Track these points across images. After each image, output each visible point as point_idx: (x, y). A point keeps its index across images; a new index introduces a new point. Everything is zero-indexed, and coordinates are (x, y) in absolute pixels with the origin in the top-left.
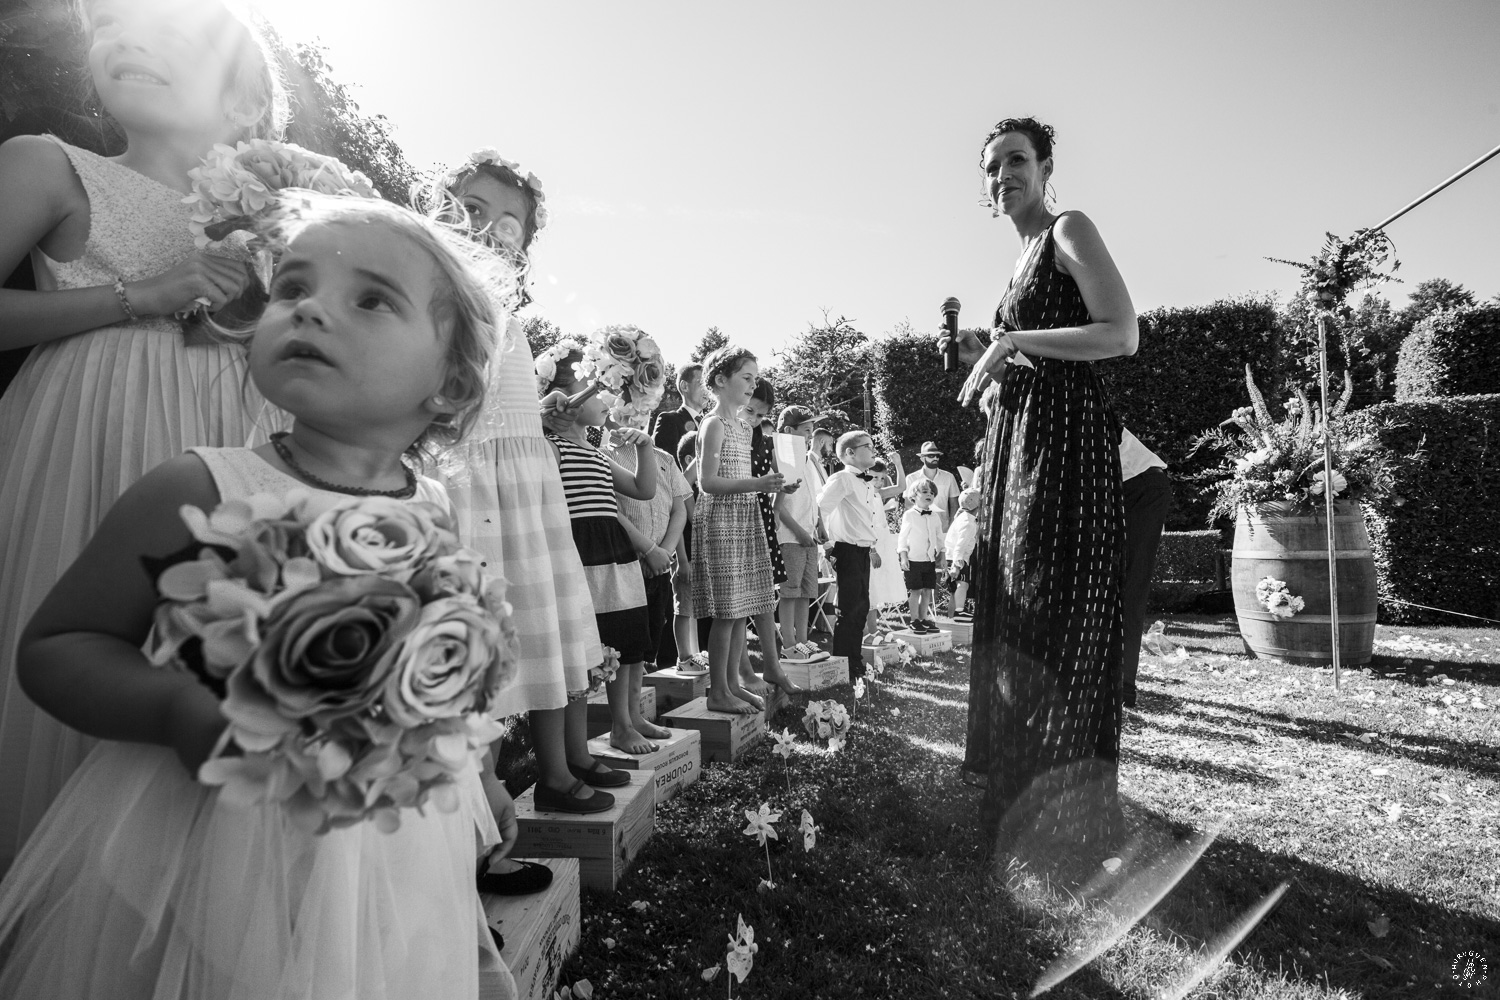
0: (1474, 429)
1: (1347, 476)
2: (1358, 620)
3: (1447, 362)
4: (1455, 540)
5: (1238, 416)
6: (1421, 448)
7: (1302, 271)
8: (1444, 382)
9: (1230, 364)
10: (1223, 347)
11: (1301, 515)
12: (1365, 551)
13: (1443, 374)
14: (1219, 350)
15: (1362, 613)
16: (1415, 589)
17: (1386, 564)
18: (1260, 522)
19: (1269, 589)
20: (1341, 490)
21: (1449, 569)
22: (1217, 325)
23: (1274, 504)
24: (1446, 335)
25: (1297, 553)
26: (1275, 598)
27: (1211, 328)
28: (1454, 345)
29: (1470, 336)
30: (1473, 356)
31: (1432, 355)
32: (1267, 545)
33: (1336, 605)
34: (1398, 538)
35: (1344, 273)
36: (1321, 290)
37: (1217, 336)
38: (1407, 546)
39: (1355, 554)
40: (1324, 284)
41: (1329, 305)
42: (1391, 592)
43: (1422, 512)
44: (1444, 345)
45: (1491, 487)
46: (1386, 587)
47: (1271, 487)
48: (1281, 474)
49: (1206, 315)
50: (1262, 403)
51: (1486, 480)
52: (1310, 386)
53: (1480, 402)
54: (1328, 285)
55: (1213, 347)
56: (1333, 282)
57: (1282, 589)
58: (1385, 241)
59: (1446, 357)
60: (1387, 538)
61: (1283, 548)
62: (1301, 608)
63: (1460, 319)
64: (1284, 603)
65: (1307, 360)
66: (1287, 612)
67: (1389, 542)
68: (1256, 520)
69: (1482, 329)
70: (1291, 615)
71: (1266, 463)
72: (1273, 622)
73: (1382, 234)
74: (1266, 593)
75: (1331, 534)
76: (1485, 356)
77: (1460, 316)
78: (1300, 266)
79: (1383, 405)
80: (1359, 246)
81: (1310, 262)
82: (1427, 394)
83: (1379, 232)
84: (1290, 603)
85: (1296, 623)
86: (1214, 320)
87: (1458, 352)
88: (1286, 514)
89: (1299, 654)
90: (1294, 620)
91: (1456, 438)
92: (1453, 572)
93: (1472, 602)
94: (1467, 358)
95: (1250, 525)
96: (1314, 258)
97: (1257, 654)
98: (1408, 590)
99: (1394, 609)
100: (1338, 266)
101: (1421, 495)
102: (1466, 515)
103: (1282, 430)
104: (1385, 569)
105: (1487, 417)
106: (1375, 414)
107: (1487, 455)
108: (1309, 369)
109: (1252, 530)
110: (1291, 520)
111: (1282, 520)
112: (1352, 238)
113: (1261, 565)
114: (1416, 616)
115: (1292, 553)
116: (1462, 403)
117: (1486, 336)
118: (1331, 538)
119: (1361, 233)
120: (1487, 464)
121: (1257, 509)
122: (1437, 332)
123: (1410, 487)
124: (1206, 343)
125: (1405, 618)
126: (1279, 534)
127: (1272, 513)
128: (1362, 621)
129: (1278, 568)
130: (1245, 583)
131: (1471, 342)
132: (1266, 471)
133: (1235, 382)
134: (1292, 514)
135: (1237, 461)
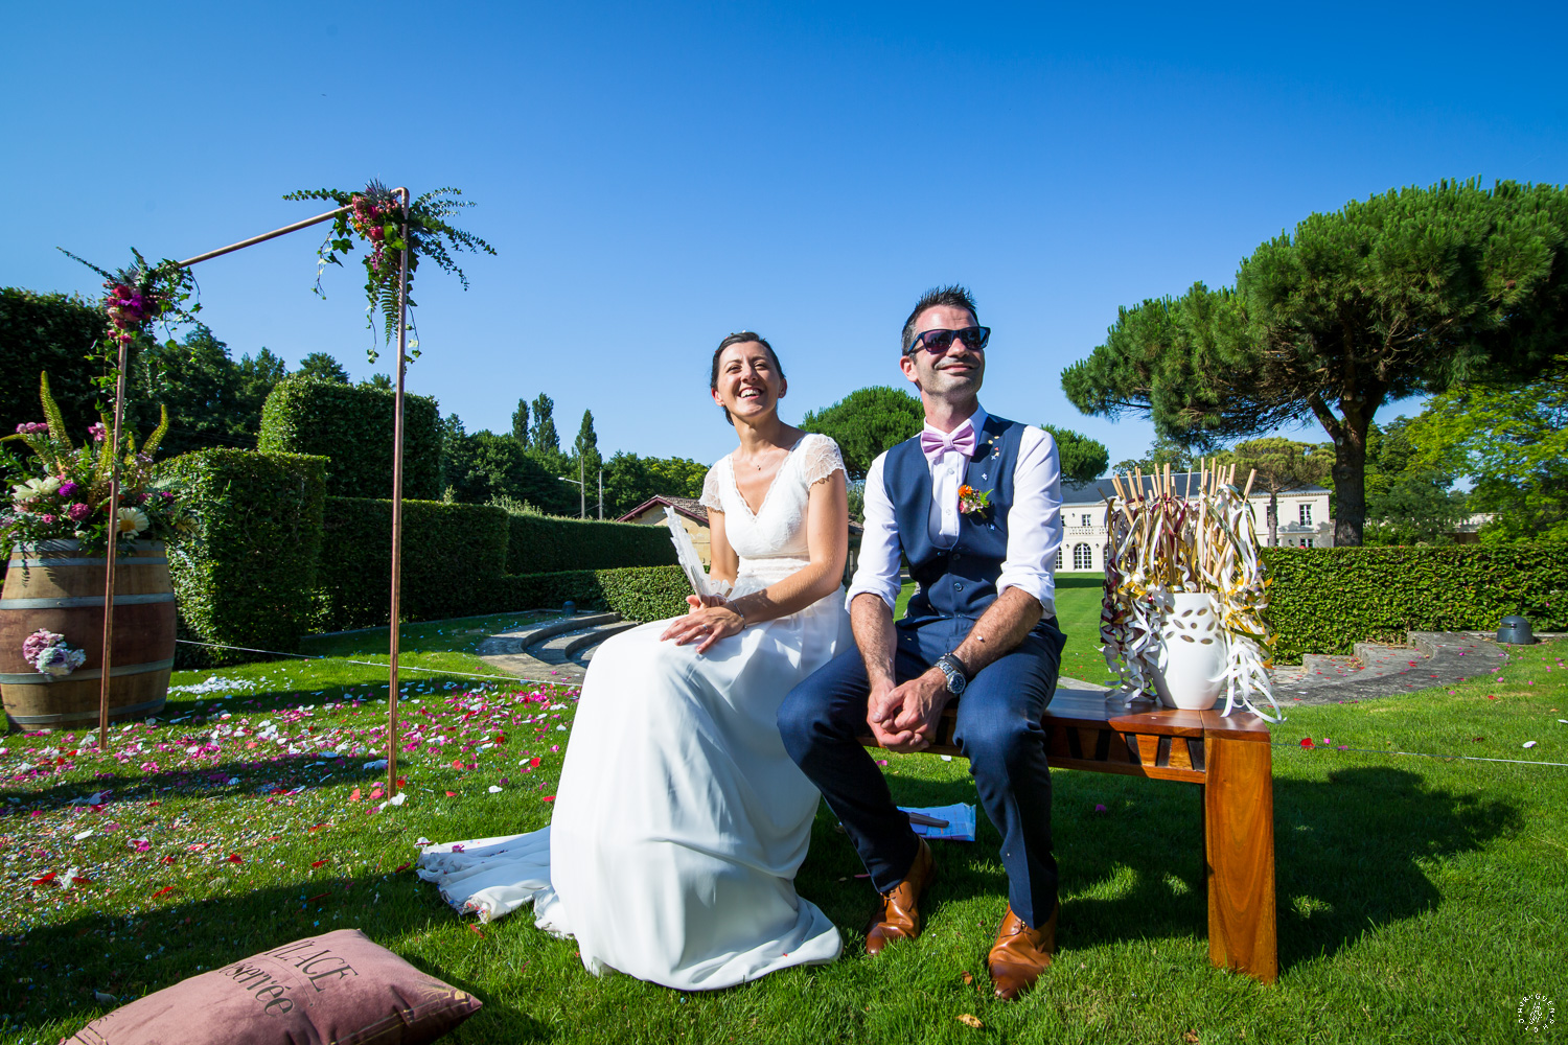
0: (294, 483)
1: (151, 517)
2: (149, 668)
3: (297, 423)
4: (272, 582)
5: (24, 431)
6: (226, 493)
7: (105, 280)
8: (293, 441)
9: (69, 375)
10: (61, 351)
11: (92, 556)
12: (165, 595)
13: (292, 433)
14: (54, 354)
15: (154, 660)
16: (235, 631)
17: (209, 607)
18: (39, 564)
19: (40, 645)
20: (143, 529)
21: (265, 609)
22: (56, 324)
23: (59, 543)
24: (298, 399)
25: (83, 599)
26: (46, 654)
27: (45, 324)
28: (303, 409)
29: (316, 405)
30: (317, 423)
31: (285, 414)
32: (46, 591)
33: (109, 655)
34: (223, 582)
35: (150, 299)
36: (124, 309)
37: (53, 336)
38: (230, 589)
39: (152, 598)
40: (127, 303)
41: (131, 326)
42: (214, 635)
43: (246, 556)
44: (296, 408)
45: (303, 536)
46: (208, 631)
47: (57, 524)
48: (71, 507)
49: (41, 307)
50: (60, 422)
51: (299, 529)
52: (203, 426)
53: (301, 460)
54: (130, 305)
55: (47, 348)
56: (136, 304)
57: (58, 643)
58: (191, 280)
59: (296, 419)
60: (212, 582)
61: (66, 594)
62: (81, 662)
63: (310, 388)
64: (57, 659)
65: (102, 380)
66: (62, 670)
67: (214, 586)
68: (34, 562)
69: (325, 401)
70: (67, 672)
71: (56, 492)
72: (45, 684)
73: (190, 273)
74: (35, 649)
75: (111, 577)
76: (325, 424)
77: (310, 385)
78: (104, 274)
79: (219, 450)
80: (164, 274)
81: (116, 274)
82: (279, 449)
83: (185, 269)
84: (65, 660)
85: (74, 682)
86: (51, 317)
87: (305, 417)
88: (73, 554)
89: (75, 717)
90: (72, 678)
91: (279, 490)
92: (269, 611)
93: (282, 638)
94: (313, 423)
95: (25, 567)
96: (121, 271)
97: (23, 726)
98: (228, 633)
99: (215, 652)
100: (146, 288)
101: (247, 540)
102: (282, 560)
103: (81, 455)
104: (208, 613)
105: (304, 474)
106: (210, 458)
107: (303, 508)
108: (104, 391)
109: (28, 573)
110: (79, 561)
111: (67, 561)
112: (160, 265)
113: (35, 617)
114: (234, 657)
115: (76, 600)
116: (287, 459)
117: (327, 407)
118: (110, 581)
119: (169, 263)
120: (303, 516)
121: (36, 547)
122: (291, 395)
123: (238, 532)
124: (36, 341)
125: (224, 660)
126: (59, 576)
127: (56, 553)
128: (154, 669)
129: (56, 618)
130: (10, 640)
131: (316, 410)
132: (49, 503)
133: (73, 398)
134: (82, 555)
135: (15, 487)
